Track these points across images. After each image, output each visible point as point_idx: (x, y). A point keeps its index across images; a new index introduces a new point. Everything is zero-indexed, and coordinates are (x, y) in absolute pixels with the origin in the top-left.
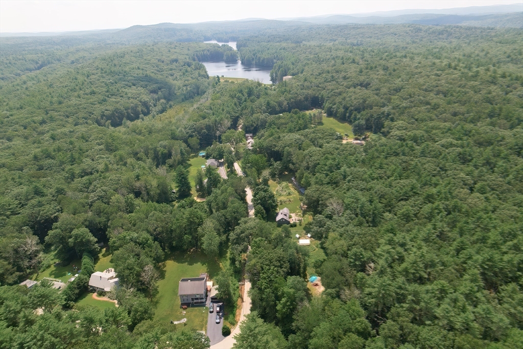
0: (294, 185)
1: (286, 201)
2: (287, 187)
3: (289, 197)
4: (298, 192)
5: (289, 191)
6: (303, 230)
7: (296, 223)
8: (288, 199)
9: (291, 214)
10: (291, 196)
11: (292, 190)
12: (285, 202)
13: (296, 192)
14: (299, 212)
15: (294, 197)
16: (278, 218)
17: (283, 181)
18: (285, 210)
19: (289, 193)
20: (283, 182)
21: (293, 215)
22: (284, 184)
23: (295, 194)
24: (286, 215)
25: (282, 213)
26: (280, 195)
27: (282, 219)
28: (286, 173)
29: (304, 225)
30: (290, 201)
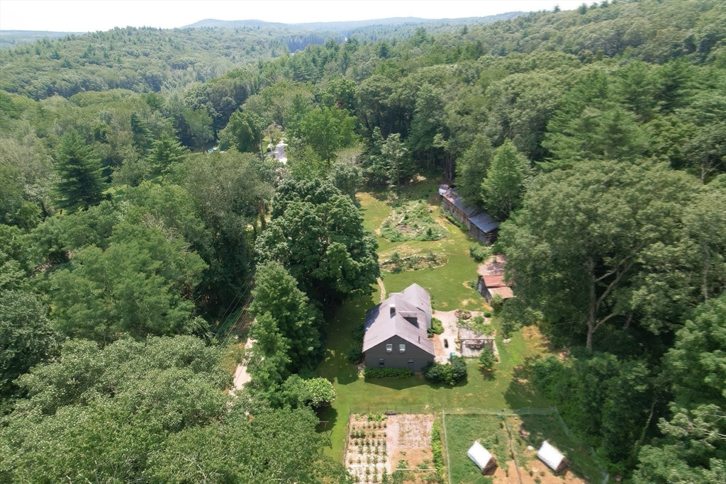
0: (447, 209)
1: (417, 261)
2: (422, 214)
3: (430, 245)
4: (464, 231)
5: (430, 226)
6: (508, 412)
7: (461, 360)
8: (424, 251)
9: (439, 316)
10: (439, 244)
11: (441, 224)
12: (412, 262)
13: (456, 231)
14: (471, 307)
15: (448, 248)
16: (373, 337)
17: (410, 198)
18: (414, 296)
19: (429, 233)
20: (410, 203)
21: (447, 319)
22: (414, 206)
23: (452, 236)
24: (413, 321)
25: (393, 311)
26: (396, 240)
27: (396, 340)
28: (421, 178)
29: (505, 376)
30: (433, 259)
